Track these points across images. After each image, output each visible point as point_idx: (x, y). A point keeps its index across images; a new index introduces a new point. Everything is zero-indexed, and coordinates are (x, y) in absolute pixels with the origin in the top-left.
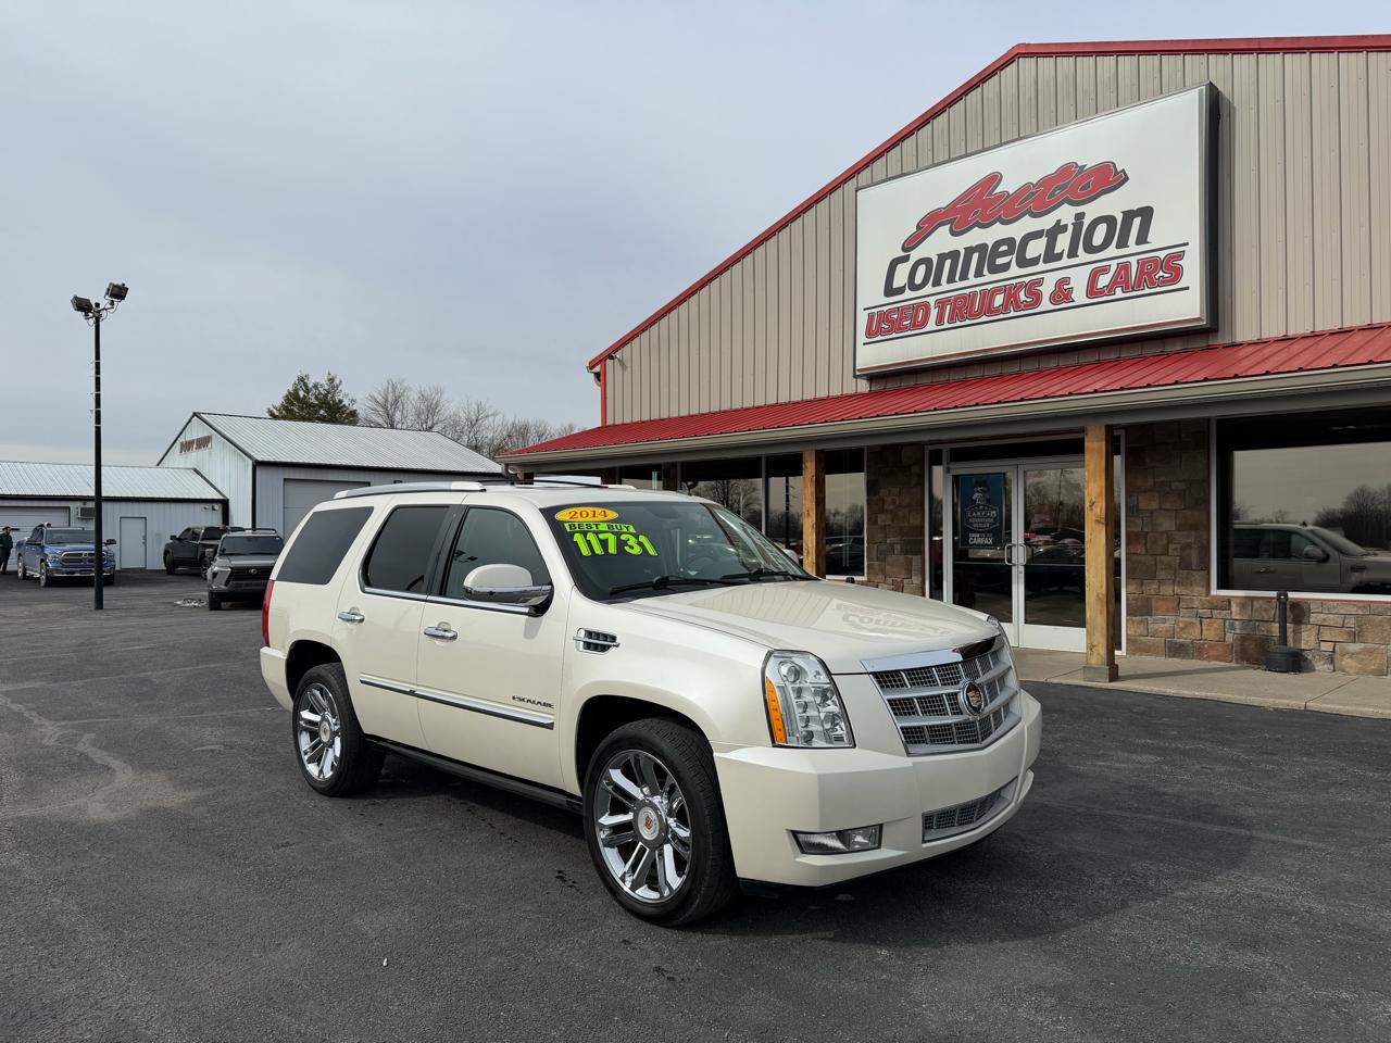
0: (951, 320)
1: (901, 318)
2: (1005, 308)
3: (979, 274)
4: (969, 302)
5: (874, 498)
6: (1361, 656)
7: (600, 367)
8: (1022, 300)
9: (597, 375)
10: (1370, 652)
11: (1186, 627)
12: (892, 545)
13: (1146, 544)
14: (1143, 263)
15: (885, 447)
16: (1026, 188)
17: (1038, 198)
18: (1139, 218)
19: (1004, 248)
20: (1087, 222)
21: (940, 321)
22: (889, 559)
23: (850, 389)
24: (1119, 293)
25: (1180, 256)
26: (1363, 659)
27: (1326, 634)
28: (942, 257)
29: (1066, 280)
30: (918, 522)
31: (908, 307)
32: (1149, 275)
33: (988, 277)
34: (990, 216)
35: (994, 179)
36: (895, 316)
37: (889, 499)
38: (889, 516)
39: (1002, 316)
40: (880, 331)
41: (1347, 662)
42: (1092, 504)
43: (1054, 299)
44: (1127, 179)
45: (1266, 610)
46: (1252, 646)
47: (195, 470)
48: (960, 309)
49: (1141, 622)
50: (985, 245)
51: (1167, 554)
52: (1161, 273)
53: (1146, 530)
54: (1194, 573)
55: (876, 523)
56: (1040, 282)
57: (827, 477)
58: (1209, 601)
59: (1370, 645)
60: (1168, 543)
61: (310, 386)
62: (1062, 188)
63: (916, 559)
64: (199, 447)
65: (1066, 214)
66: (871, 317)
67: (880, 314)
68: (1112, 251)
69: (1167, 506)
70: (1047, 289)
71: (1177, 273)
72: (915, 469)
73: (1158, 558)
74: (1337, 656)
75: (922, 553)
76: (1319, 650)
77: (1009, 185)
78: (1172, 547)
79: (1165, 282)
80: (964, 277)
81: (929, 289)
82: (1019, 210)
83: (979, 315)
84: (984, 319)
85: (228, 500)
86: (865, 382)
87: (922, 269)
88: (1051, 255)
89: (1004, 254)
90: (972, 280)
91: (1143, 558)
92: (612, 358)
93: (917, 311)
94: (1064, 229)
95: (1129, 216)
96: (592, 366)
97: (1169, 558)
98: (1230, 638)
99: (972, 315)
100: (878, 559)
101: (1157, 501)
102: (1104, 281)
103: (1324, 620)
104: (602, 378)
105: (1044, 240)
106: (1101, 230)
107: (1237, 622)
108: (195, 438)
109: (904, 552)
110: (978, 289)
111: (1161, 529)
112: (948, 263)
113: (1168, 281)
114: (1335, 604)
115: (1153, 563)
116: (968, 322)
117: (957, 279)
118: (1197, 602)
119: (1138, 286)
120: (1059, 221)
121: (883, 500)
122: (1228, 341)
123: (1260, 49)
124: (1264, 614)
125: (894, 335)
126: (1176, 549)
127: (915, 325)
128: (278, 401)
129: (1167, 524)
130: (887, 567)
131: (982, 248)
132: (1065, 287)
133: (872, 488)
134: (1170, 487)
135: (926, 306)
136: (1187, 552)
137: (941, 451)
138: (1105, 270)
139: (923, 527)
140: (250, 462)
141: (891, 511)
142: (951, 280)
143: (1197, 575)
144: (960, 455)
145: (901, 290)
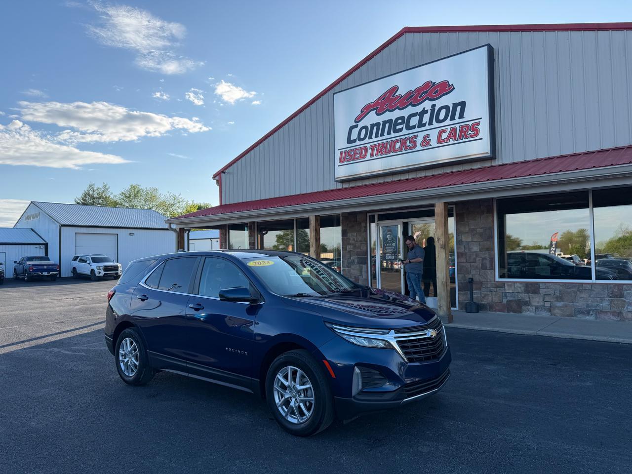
0: (377, 155)
1: (355, 154)
2: (401, 149)
3: (389, 133)
4: (385, 146)
5: (345, 238)
6: (562, 308)
7: (219, 177)
8: (408, 145)
9: (218, 181)
10: (566, 306)
11: (485, 296)
12: (353, 260)
13: (466, 257)
14: (462, 127)
15: (349, 214)
16: (409, 93)
17: (414, 98)
18: (460, 107)
19: (400, 121)
20: (437, 109)
21: (372, 155)
22: (352, 267)
23: (333, 187)
24: (451, 141)
25: (478, 124)
26: (563, 310)
27: (547, 299)
28: (373, 126)
29: (427, 136)
30: (364, 249)
31: (357, 149)
32: (465, 132)
33: (393, 135)
34: (393, 106)
35: (395, 89)
36: (352, 153)
37: (352, 239)
38: (352, 247)
39: (399, 153)
40: (345, 160)
41: (557, 311)
42: (439, 239)
43: (422, 145)
44: (454, 88)
45: (520, 288)
46: (515, 305)
47: (32, 229)
48: (381, 150)
49: (464, 294)
50: (392, 120)
51: (475, 262)
52: (470, 132)
53: (466, 251)
54: (488, 271)
55: (346, 249)
56: (416, 137)
57: (321, 229)
58: (495, 284)
59: (567, 303)
60: (476, 256)
61: (95, 189)
62: (426, 92)
63: (364, 266)
64: (33, 218)
65: (427, 105)
66: (341, 153)
67: (346, 152)
68: (448, 122)
69: (475, 240)
70: (419, 140)
71: (477, 132)
72: (363, 224)
73: (472, 264)
74: (552, 308)
75: (366, 263)
76: (544, 306)
77: (402, 92)
78: (478, 259)
79: (472, 136)
80: (382, 135)
81: (367, 140)
82: (406, 103)
83: (389, 152)
84: (392, 154)
85: (47, 244)
86: (340, 183)
87: (364, 131)
88: (421, 124)
89: (400, 124)
90: (386, 136)
91: (464, 264)
92: (224, 173)
93: (362, 151)
94: (427, 112)
95: (455, 105)
96: (214, 177)
97: (476, 264)
98: (505, 301)
99: (386, 153)
100: (347, 267)
101: (471, 238)
102: (444, 136)
103: (546, 292)
104: (219, 183)
105: (418, 117)
106: (443, 112)
107: (508, 294)
108: (32, 214)
109: (358, 263)
110: (389, 140)
111: (473, 251)
112: (375, 128)
113: (473, 136)
114: (551, 284)
115: (469, 266)
116: (384, 156)
117: (379, 136)
118: (489, 284)
119: (460, 138)
120: (424, 108)
121: (349, 239)
122: (500, 163)
123: (511, 30)
124: (519, 289)
125: (352, 162)
126: (479, 260)
127: (361, 157)
128: (79, 196)
129: (475, 248)
130: (352, 270)
131: (390, 121)
132: (427, 139)
133: (344, 233)
134: (476, 231)
135: (366, 148)
136: (484, 261)
137: (374, 216)
138: (445, 131)
139: (367, 251)
140: (58, 225)
141: (353, 244)
142: (377, 136)
143: (489, 272)
144: (383, 217)
145: (354, 141)
